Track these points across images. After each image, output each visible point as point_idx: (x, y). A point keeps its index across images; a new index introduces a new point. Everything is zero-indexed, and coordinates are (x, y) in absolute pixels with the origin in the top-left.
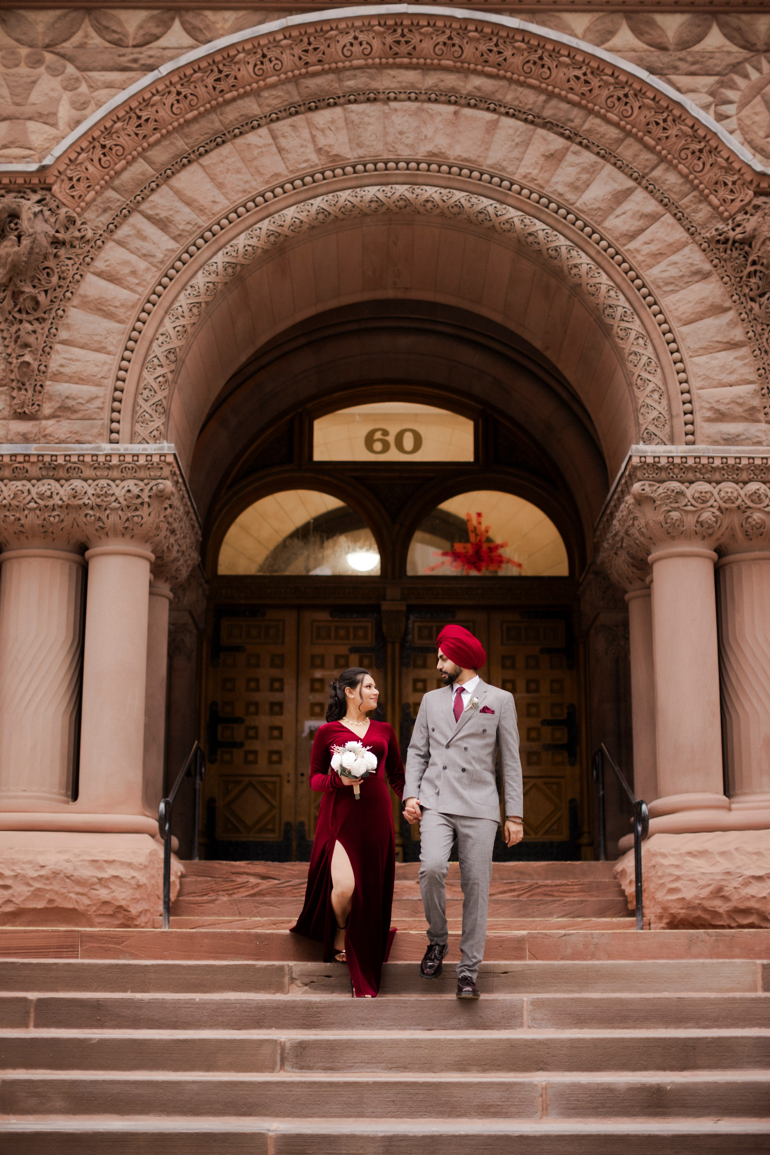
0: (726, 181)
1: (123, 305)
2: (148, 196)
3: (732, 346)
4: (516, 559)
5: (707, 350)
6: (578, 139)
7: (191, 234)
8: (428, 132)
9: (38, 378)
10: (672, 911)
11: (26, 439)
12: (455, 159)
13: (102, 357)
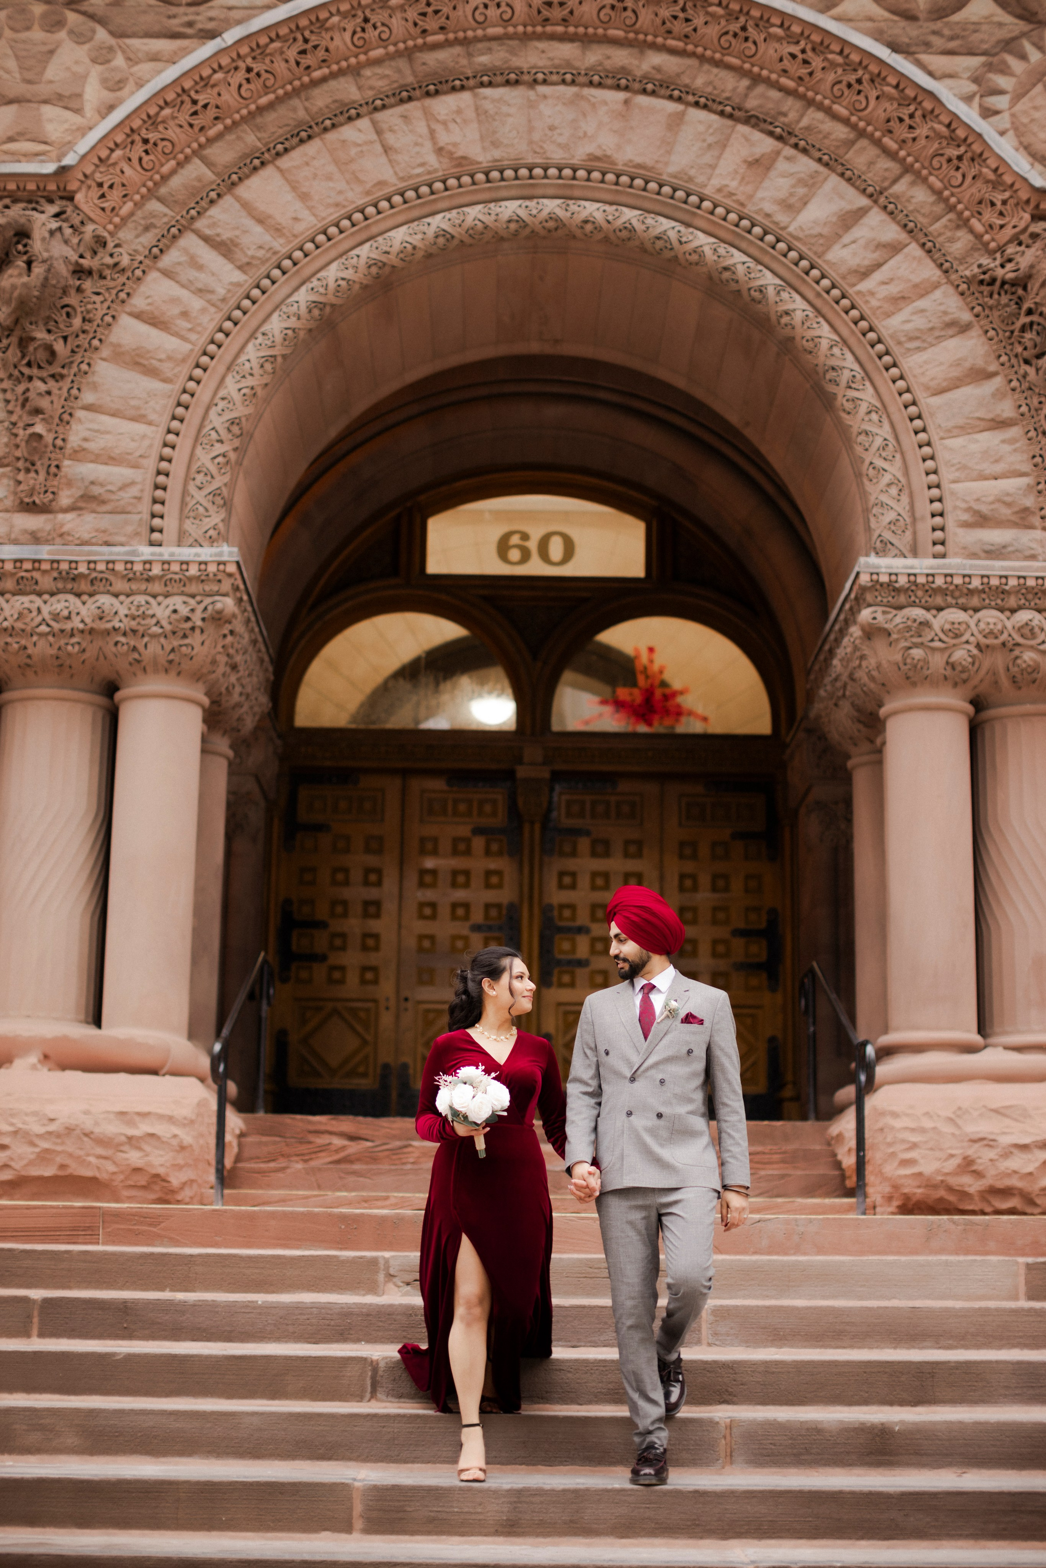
0: (995, 200)
1: (170, 358)
2: (206, 210)
3: (999, 424)
4: (700, 710)
5: (964, 429)
6: (793, 140)
7: (264, 261)
8: (589, 126)
9: (53, 456)
10: (906, 1191)
11: (35, 538)
12: (625, 165)
13: (140, 428)
